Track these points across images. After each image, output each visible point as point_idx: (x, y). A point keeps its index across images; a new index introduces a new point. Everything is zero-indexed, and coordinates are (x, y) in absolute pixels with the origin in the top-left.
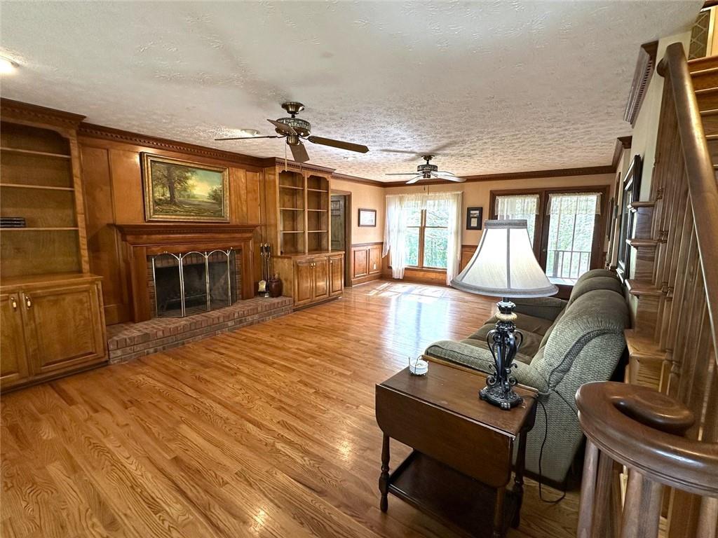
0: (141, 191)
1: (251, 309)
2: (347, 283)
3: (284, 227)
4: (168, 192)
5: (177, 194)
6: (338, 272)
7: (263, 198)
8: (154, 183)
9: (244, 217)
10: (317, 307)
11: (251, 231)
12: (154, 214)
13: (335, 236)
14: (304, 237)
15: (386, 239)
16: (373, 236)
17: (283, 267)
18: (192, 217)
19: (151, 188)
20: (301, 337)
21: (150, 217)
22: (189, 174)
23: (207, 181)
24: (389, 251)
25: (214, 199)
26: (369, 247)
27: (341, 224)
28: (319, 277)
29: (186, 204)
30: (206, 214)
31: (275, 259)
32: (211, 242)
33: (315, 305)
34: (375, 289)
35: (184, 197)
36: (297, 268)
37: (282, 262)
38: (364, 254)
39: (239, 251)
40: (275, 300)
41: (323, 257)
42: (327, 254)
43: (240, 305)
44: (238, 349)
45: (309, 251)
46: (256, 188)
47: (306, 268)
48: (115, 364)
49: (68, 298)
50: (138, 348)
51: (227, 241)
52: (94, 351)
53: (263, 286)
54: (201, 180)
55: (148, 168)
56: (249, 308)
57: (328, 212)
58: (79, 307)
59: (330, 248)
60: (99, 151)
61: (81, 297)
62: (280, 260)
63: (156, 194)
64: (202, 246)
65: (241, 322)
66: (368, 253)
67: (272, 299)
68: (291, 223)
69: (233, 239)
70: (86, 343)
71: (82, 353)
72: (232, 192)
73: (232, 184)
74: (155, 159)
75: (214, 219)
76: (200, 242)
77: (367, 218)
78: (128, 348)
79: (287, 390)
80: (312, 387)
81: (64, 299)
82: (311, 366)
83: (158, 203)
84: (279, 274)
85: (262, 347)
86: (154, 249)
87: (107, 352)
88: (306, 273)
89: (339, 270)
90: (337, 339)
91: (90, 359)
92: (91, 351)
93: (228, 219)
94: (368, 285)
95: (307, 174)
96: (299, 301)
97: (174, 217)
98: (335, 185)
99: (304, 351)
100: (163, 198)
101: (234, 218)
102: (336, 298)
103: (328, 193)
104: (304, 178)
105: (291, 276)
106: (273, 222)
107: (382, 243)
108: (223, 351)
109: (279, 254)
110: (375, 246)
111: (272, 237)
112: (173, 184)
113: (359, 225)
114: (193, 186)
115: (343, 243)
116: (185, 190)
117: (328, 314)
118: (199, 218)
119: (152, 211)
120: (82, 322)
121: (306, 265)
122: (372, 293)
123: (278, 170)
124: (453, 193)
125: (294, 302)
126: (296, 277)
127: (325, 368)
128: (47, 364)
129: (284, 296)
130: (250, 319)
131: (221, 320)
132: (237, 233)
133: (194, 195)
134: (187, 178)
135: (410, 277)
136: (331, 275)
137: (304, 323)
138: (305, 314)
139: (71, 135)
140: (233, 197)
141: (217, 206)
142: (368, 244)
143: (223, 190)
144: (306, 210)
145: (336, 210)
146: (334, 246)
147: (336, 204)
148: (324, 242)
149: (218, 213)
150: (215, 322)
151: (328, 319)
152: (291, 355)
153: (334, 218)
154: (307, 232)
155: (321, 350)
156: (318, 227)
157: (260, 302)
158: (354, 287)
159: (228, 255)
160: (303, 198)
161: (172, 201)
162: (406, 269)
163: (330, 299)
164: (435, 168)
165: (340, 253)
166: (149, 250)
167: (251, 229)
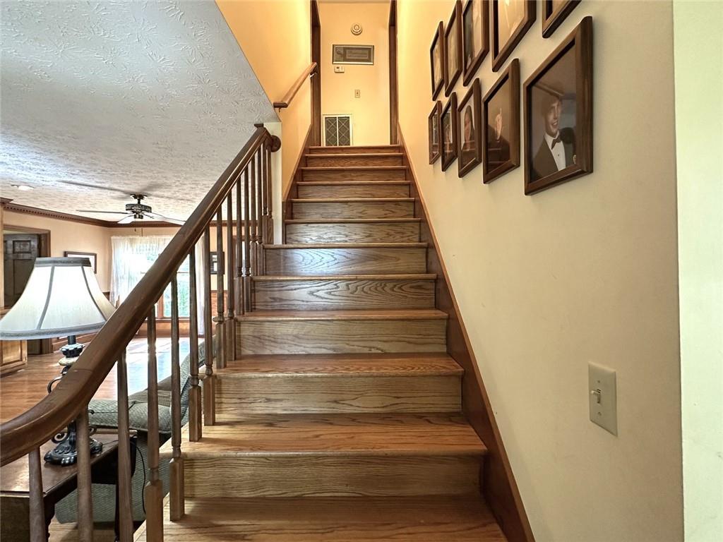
15: (114, 289)
107: (108, 293)
145: (24, 252)
147: (25, 246)
164: (148, 209)
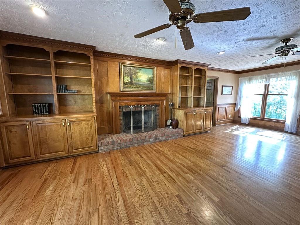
0: (119, 79)
1: (161, 134)
2: (214, 124)
3: (181, 95)
4: (130, 79)
5: (133, 80)
6: (209, 118)
7: (172, 81)
8: (124, 75)
9: (162, 90)
10: (196, 136)
11: (165, 96)
12: (124, 89)
13: (208, 100)
14: (191, 99)
15: (238, 102)
16: (230, 100)
17: (180, 114)
18: (139, 90)
19: (123, 78)
20: (185, 155)
21: (122, 90)
22: (138, 71)
23: (146, 73)
24: (239, 108)
25: (149, 82)
26: (227, 106)
27: (212, 94)
28: (198, 120)
29: (137, 84)
30: (145, 88)
31: (176, 110)
32: (146, 101)
33: (195, 134)
34: (230, 128)
35: (136, 81)
36: (186, 115)
37: (179, 111)
38: (224, 109)
39: (159, 105)
40: (175, 130)
41: (201, 110)
42: (203, 109)
43: (157, 131)
44: (150, 156)
45: (193, 107)
46: (169, 76)
47: (191, 115)
48: (100, 152)
49: (83, 123)
50: (110, 147)
51: (154, 100)
52: (92, 146)
53: (169, 122)
54: (144, 73)
55: (122, 69)
56: (161, 133)
57: (205, 87)
58: (87, 127)
59: (205, 106)
60: (104, 63)
61: (88, 123)
62: (178, 110)
63: (125, 80)
64: (142, 103)
65: (156, 139)
66: (226, 109)
67: (173, 129)
68: (185, 93)
69: (156, 100)
70: (90, 142)
71: (88, 146)
72: (157, 78)
73: (157, 75)
74: (125, 65)
75: (149, 91)
76: (141, 101)
77: (227, 90)
78: (106, 146)
79: (167, 203)
80: (186, 206)
81: (82, 123)
82: (188, 182)
83: (125, 84)
84: (177, 117)
85: (162, 157)
86: (122, 103)
87: (98, 147)
88: (191, 118)
89: (210, 117)
90: (207, 161)
91: (91, 149)
92: (91, 146)
93: (155, 90)
94: (225, 126)
95: (194, 68)
96: (186, 132)
97: (132, 90)
98: (209, 74)
99: (185, 167)
100: (127, 82)
101: (157, 90)
102: (207, 132)
103: (205, 77)
104: (193, 69)
105: (183, 119)
106: (175, 92)
107: (235, 104)
108: (143, 156)
109: (178, 107)
110: (231, 105)
111: (175, 99)
112: (132, 75)
113: (222, 94)
114: (140, 76)
115: (212, 103)
116: (137, 78)
117: (201, 141)
118: (142, 90)
119: (123, 87)
120: (88, 133)
121: (191, 114)
122: (228, 131)
123: (179, 66)
124: (295, 71)
125: (184, 132)
126: (185, 119)
127: (198, 188)
128: (75, 149)
129: (179, 128)
130: (161, 138)
131: (147, 137)
132: (159, 97)
133: (141, 80)
134: (138, 72)
135: (254, 123)
136: (204, 120)
137: (187, 145)
138: (189, 139)
139: (91, 55)
140: (158, 80)
141: (150, 85)
142: (227, 104)
143: (153, 77)
144: (193, 86)
145: (209, 87)
146: (207, 105)
147: (209, 84)
148: (202, 102)
149: (151, 88)
150: (144, 139)
151: (202, 145)
152: (176, 168)
153: (208, 91)
154: (193, 97)
155: (196, 169)
156: (199, 95)
157: (167, 130)
158: (218, 126)
159: (153, 107)
160: (192, 80)
161: (131, 83)
162: (251, 119)
163: (203, 131)
165: (211, 108)
166: (120, 104)
167: (165, 95)
